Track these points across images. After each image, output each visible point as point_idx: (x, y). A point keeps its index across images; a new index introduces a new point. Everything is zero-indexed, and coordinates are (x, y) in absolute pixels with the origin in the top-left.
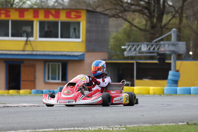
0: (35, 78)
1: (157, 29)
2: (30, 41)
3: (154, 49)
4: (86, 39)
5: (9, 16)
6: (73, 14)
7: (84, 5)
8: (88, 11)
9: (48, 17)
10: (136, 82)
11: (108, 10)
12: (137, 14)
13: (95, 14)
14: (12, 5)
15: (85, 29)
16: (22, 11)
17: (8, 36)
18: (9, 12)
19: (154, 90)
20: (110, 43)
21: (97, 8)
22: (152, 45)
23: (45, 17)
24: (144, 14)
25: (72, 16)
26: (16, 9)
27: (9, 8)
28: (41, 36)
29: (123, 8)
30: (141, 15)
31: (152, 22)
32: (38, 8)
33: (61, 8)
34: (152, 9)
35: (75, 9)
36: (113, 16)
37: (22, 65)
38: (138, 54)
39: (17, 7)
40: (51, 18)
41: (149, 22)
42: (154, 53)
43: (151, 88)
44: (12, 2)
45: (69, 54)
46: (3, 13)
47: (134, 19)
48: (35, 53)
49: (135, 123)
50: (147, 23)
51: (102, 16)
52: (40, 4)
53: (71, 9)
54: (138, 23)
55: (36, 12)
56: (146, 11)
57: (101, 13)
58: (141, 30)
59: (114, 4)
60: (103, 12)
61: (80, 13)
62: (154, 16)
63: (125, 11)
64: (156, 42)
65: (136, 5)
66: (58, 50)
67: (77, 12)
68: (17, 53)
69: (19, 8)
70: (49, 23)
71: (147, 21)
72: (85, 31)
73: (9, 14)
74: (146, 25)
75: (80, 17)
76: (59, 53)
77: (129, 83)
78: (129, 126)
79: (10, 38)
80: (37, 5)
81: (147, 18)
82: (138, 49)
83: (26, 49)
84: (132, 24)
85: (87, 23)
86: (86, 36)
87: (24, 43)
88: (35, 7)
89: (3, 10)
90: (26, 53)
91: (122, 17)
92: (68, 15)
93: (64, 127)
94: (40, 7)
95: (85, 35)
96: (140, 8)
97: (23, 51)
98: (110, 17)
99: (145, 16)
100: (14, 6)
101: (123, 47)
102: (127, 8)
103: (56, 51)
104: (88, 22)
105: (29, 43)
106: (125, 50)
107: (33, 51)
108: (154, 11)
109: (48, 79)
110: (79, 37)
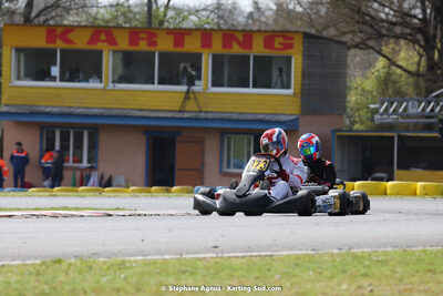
0: (203, 164)
1: (439, 72)
2: (194, 93)
3: (432, 110)
4: (303, 91)
5: (155, 44)
6: (278, 41)
7: (299, 23)
8: (307, 36)
9: (230, 47)
10: (397, 172)
11: (345, 33)
12: (402, 42)
13: (320, 41)
14: (161, 23)
15: (300, 70)
16: (179, 35)
17: (153, 83)
18: (156, 35)
19: (424, 187)
20: (348, 99)
21: (324, 29)
22: (429, 103)
23: (224, 46)
24: (415, 42)
25: (277, 46)
26: (169, 31)
27: (155, 29)
28: (215, 84)
29: (376, 30)
30: (411, 44)
31: (430, 58)
32: (212, 30)
33: (256, 28)
34: (432, 32)
35: (281, 31)
36: (357, 46)
37: (178, 139)
38: (401, 120)
39: (172, 27)
40: (236, 49)
41: (424, 59)
42: (432, 117)
43: (420, 184)
44: (161, 18)
45: (268, 118)
46: (143, 39)
47: (396, 53)
48: (203, 115)
49: (367, 246)
50: (420, 60)
51: (335, 46)
52: (216, 20)
53: (274, 31)
54: (404, 58)
55: (206, 35)
56: (419, 37)
57: (331, 40)
58: (409, 72)
59: (358, 22)
60: (336, 39)
61: (292, 39)
62: (434, 47)
63: (380, 36)
64: (437, 96)
65: (401, 25)
66: (247, 111)
67: (286, 38)
68: (169, 115)
69: (175, 29)
70: (232, 57)
71: (421, 56)
72: (300, 75)
73: (155, 39)
74: (419, 64)
75: (290, 46)
76: (251, 117)
77: (383, 175)
78: (355, 251)
79: (156, 87)
80: (208, 23)
81: (421, 51)
82: (401, 110)
83: (187, 109)
84: (392, 63)
85: (304, 60)
86: (303, 85)
87: (183, 96)
88: (207, 26)
89: (143, 32)
90: (186, 115)
91: (373, 48)
92: (269, 43)
93: (234, 252)
94: (216, 27)
95: (299, 81)
96: (409, 31)
97: (180, 111)
98: (349, 48)
99: (417, 47)
100: (166, 24)
101: (372, 106)
102: (384, 31)
103: (244, 113)
104: (307, 56)
105: (192, 96)
106: (376, 111)
107: (200, 112)
108: (435, 37)
109: (228, 167)
110: (288, 87)
